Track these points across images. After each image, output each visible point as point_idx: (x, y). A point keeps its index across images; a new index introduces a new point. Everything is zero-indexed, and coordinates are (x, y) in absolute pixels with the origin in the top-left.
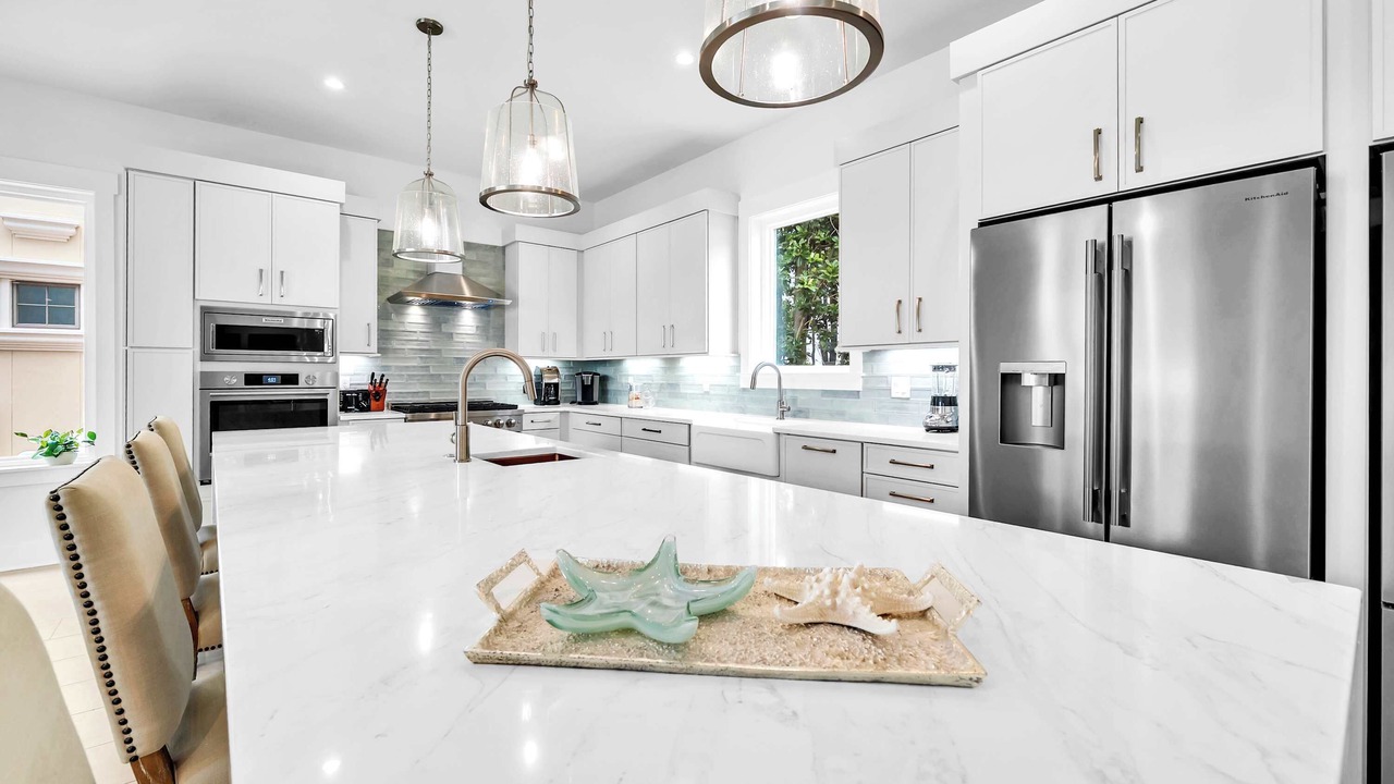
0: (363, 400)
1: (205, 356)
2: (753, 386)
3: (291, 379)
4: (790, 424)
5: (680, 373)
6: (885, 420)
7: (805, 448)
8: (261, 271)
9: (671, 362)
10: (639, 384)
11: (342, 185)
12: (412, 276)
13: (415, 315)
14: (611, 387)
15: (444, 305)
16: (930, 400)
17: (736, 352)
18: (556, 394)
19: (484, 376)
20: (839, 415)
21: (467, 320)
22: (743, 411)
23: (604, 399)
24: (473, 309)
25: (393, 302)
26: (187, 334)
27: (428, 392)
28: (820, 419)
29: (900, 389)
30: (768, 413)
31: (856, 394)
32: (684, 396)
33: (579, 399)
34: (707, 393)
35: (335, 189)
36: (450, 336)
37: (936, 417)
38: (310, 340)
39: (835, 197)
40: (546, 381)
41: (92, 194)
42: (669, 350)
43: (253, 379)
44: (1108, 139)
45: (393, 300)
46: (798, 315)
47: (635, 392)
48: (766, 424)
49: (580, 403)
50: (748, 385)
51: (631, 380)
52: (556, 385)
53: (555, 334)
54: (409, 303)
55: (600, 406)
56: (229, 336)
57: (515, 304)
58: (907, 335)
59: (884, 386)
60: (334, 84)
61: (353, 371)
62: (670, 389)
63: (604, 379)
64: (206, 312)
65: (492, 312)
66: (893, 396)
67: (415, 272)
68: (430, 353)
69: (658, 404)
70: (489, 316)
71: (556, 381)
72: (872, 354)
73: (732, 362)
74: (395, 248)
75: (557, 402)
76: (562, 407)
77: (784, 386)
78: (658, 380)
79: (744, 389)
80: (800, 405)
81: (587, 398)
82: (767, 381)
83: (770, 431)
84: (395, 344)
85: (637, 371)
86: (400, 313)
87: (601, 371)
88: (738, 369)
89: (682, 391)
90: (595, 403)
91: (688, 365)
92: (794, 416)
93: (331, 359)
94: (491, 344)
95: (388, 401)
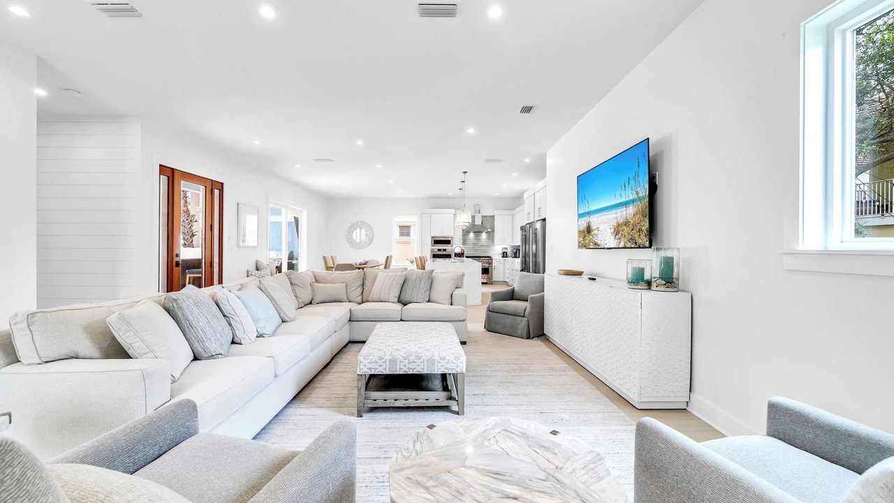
0: (460, 255)
1: (432, 246)
3: (445, 250)
13: (472, 235)
15: (478, 233)
18: (506, 255)
21: (484, 235)
24: (485, 233)
25: (467, 232)
26: (429, 242)
27: (474, 253)
36: (480, 240)
38: (448, 242)
43: (439, 250)
49: (513, 257)
52: (507, 252)
53: (505, 239)
54: (470, 232)
56: (436, 242)
57: (494, 231)
61: (458, 250)
64: (432, 237)
65: (490, 234)
68: (475, 244)
75: (506, 257)
76: (509, 258)
81: (515, 255)
84: (467, 242)
87: (519, 249)
93: (452, 246)
94: (490, 242)
95: (465, 255)
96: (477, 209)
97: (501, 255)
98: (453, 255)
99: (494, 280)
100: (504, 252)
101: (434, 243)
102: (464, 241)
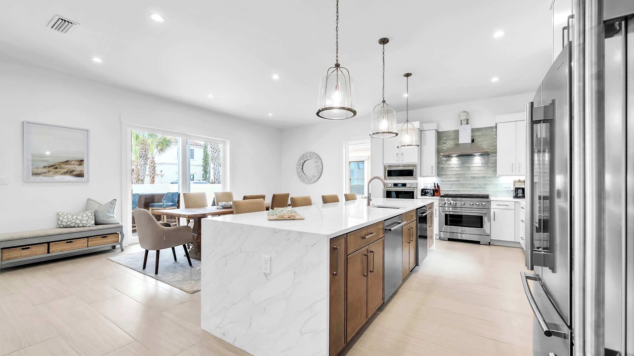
1: (385, 179)
3: (404, 185)
8: (397, 154)
13: (455, 161)
18: (524, 193)
19: (485, 184)
21: (477, 160)
24: (480, 156)
27: (459, 190)
36: (469, 168)
38: (409, 173)
43: (395, 185)
54: (451, 157)
56: (391, 173)
64: (386, 167)
65: (491, 157)
68: (460, 176)
70: (488, 158)
71: (523, 187)
75: (524, 197)
84: (445, 173)
86: (447, 161)
93: (416, 179)
94: (490, 171)
95: (441, 193)
96: (463, 117)
97: (513, 194)
98: (418, 193)
99: (493, 237)
100: (517, 189)
101: (389, 175)
102: (440, 171)
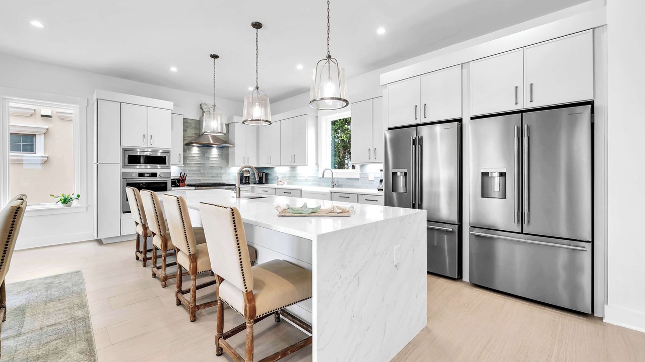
0: (179, 182)
1: (124, 166)
2: (323, 177)
3: (154, 175)
4: (336, 189)
5: (297, 172)
6: (366, 187)
7: (340, 197)
8: (144, 135)
9: (293, 168)
10: (281, 176)
11: (172, 103)
12: (194, 135)
13: (195, 150)
14: (270, 177)
15: (206, 146)
16: (379, 181)
17: (317, 164)
18: (249, 180)
19: (221, 174)
20: (353, 187)
21: (215, 152)
22: (320, 185)
23: (267, 182)
24: (217, 148)
25: (188, 145)
26: (117, 158)
27: (200, 180)
28: (346, 187)
29: (371, 177)
30: (329, 186)
31: (357, 179)
32: (298, 181)
33: (257, 182)
34: (306, 179)
35: (170, 105)
36: (208, 158)
37: (381, 186)
39: (350, 112)
40: (245, 175)
41: (78, 106)
42: (293, 164)
43: (141, 175)
44: (418, 108)
45: (186, 145)
46: (341, 149)
47: (279, 179)
48: (328, 190)
49: (258, 184)
50: (321, 177)
51: (277, 175)
52: (249, 177)
53: (248, 157)
54: (193, 146)
55: (265, 185)
56: (133, 159)
57: (234, 146)
58: (372, 160)
59: (366, 176)
60: (174, 69)
61: (175, 171)
62: (293, 177)
63: (267, 175)
64: (125, 150)
65: (224, 149)
66: (369, 179)
67: (195, 134)
68: (201, 165)
69: (288, 183)
70: (223, 150)
71: (248, 175)
72: (362, 166)
73: (316, 168)
74: (203, 131)
75: (249, 183)
76: (252, 185)
77: (334, 177)
78: (288, 175)
79: (320, 178)
80: (339, 183)
81: (260, 182)
82: (328, 175)
83: (329, 192)
84: (188, 162)
85: (280, 171)
86: (189, 150)
87: (266, 171)
88: (318, 171)
89: (297, 179)
90: (264, 184)
91: (300, 169)
92: (338, 187)
93: (169, 167)
94: (223, 162)
95: (186, 182)
98: (168, 184)
101: (130, 162)
102: (185, 160)
